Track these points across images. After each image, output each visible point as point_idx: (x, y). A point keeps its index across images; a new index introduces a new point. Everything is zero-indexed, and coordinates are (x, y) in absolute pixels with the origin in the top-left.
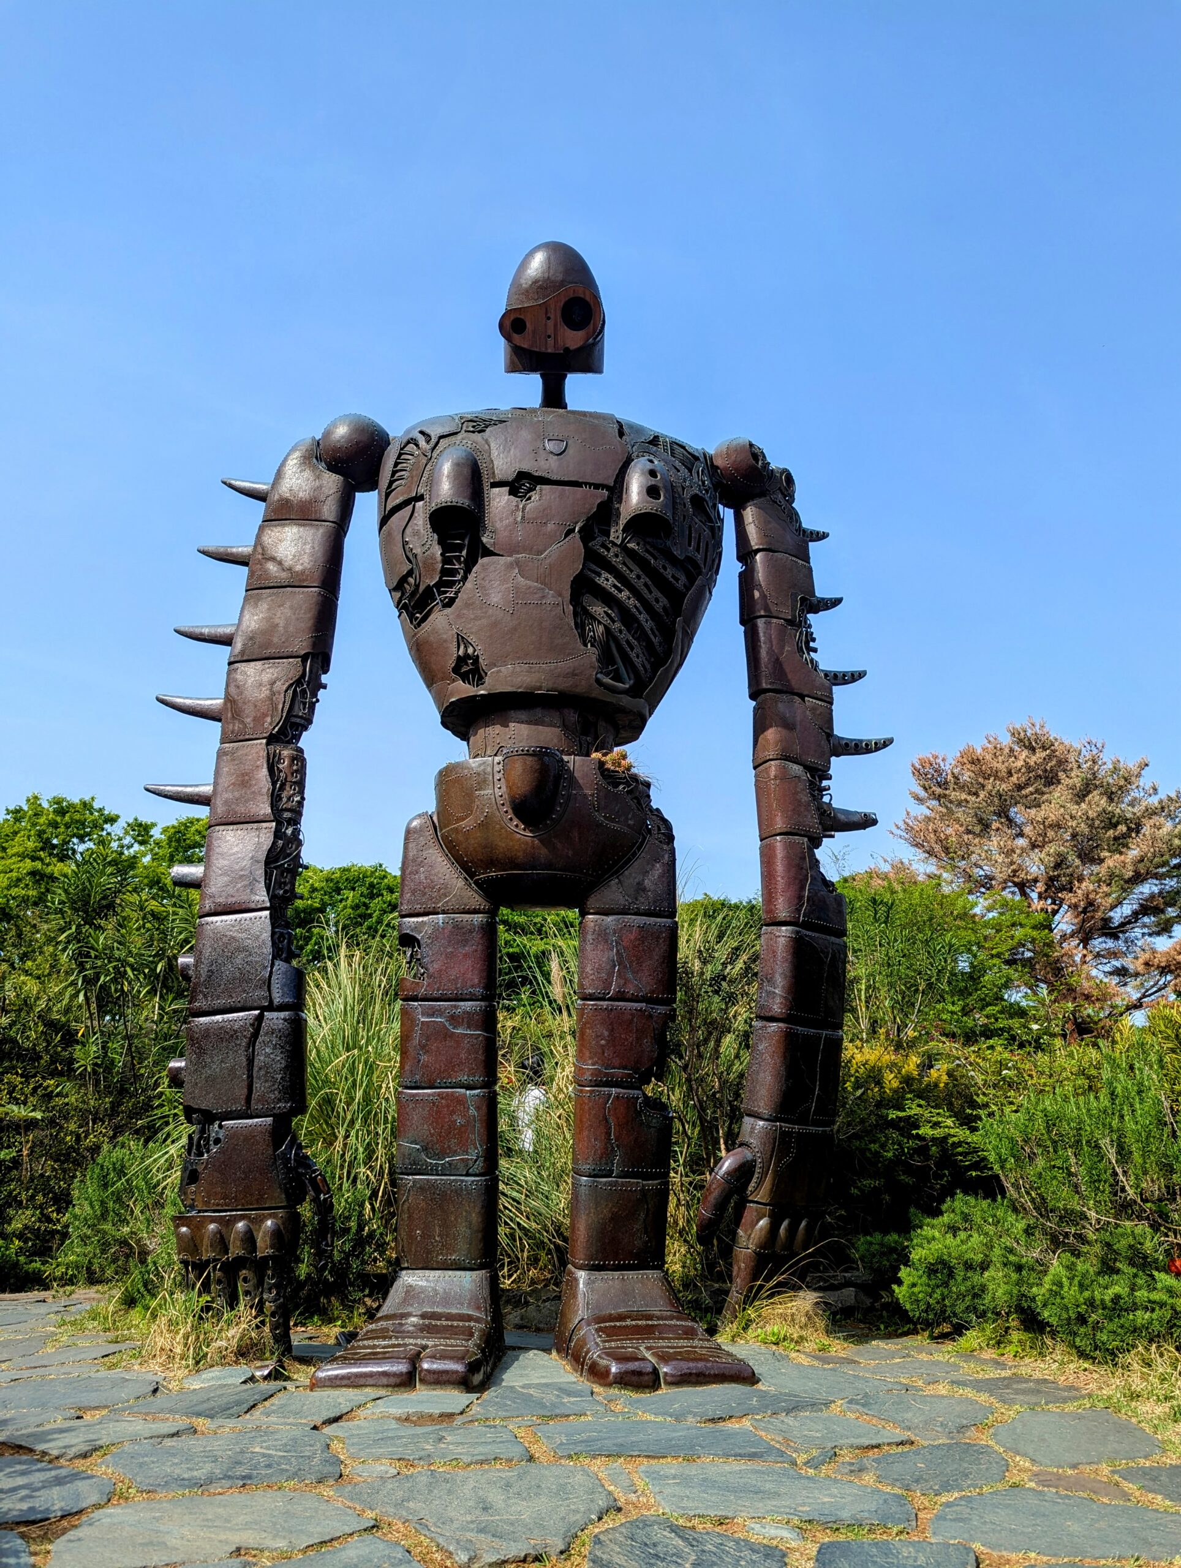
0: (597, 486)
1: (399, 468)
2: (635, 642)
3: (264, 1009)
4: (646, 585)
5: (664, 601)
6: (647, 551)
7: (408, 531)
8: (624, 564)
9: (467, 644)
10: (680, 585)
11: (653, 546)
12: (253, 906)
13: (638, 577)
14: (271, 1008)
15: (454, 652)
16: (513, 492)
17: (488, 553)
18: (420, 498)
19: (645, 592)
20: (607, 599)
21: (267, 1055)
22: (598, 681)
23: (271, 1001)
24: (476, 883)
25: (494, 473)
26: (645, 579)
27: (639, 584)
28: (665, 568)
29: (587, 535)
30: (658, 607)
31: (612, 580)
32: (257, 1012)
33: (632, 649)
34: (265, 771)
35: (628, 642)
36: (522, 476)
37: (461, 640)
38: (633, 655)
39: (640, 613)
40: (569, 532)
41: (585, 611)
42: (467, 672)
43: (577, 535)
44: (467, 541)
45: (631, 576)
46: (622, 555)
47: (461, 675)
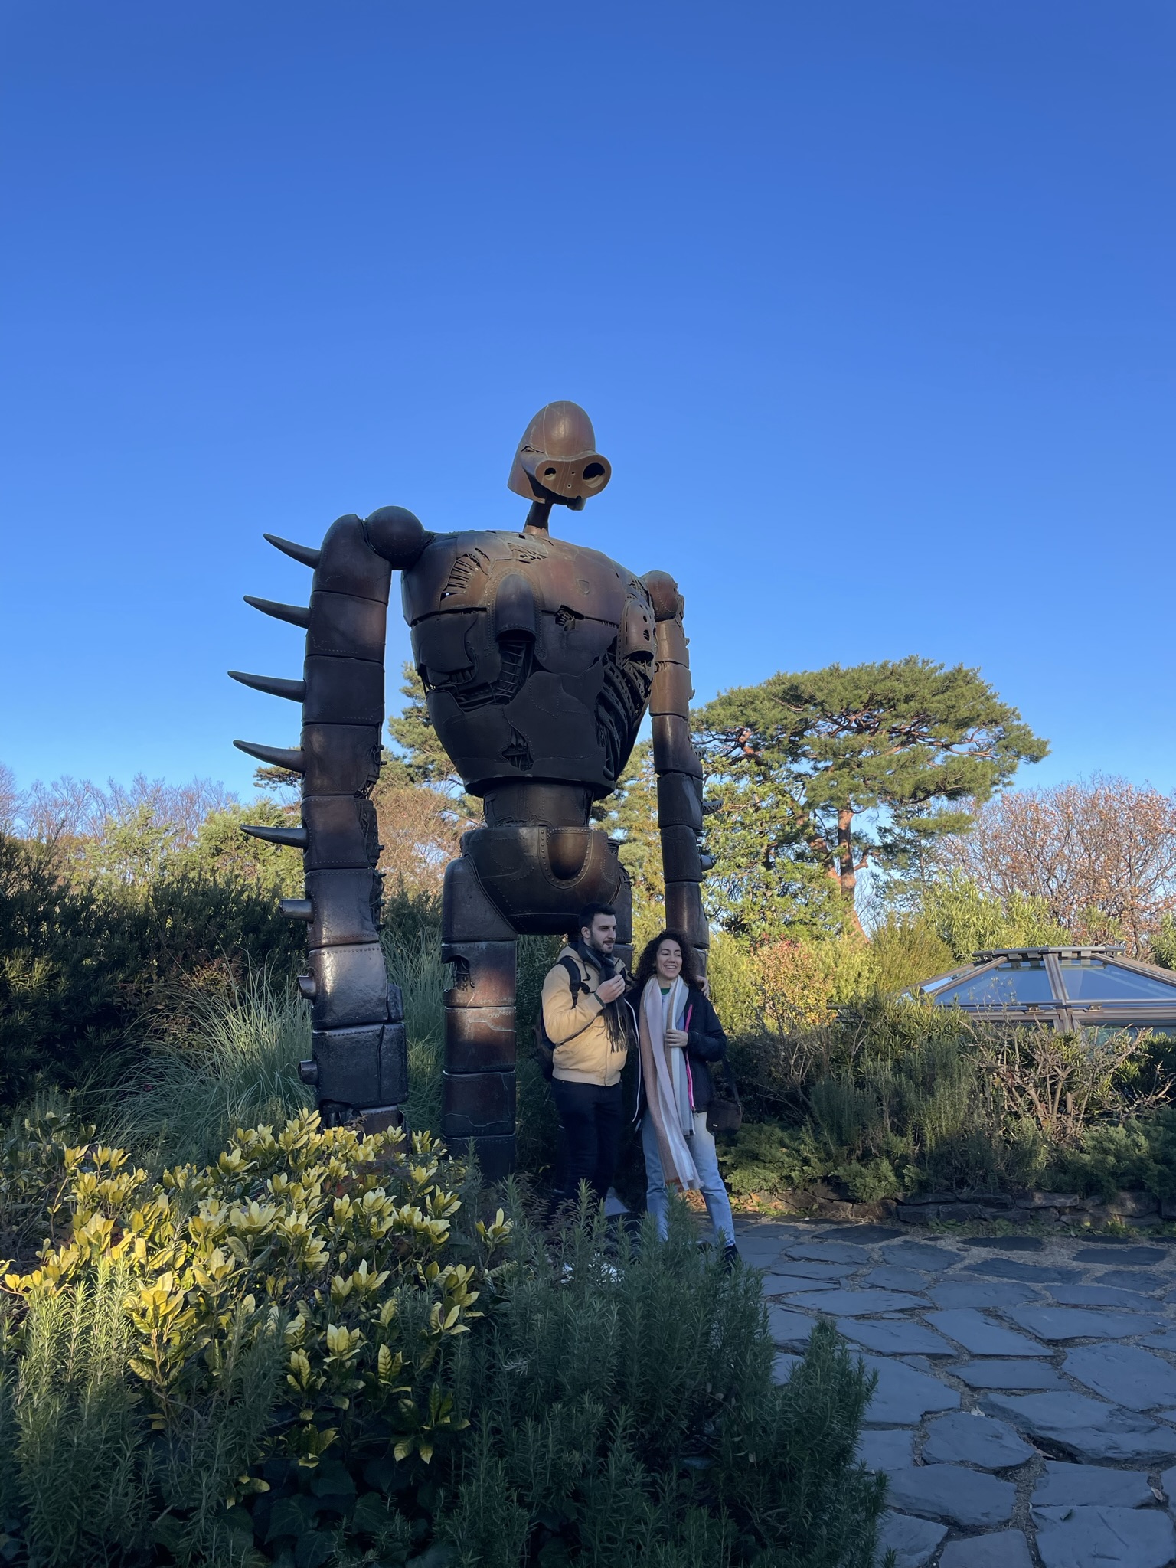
0: (611, 624)
1: (456, 574)
3: (384, 1023)
7: (470, 634)
9: (518, 735)
11: (640, 673)
12: (365, 939)
14: (390, 1021)
16: (557, 621)
17: (538, 667)
18: (484, 610)
21: (390, 1059)
22: (604, 773)
23: (390, 1017)
24: (510, 919)
25: (544, 603)
29: (605, 663)
32: (378, 1027)
33: (617, 744)
34: (357, 824)
36: (563, 608)
37: (514, 732)
40: (597, 659)
41: (598, 719)
42: (514, 757)
43: (600, 661)
44: (522, 655)
45: (622, 691)
46: (620, 676)
47: (508, 757)
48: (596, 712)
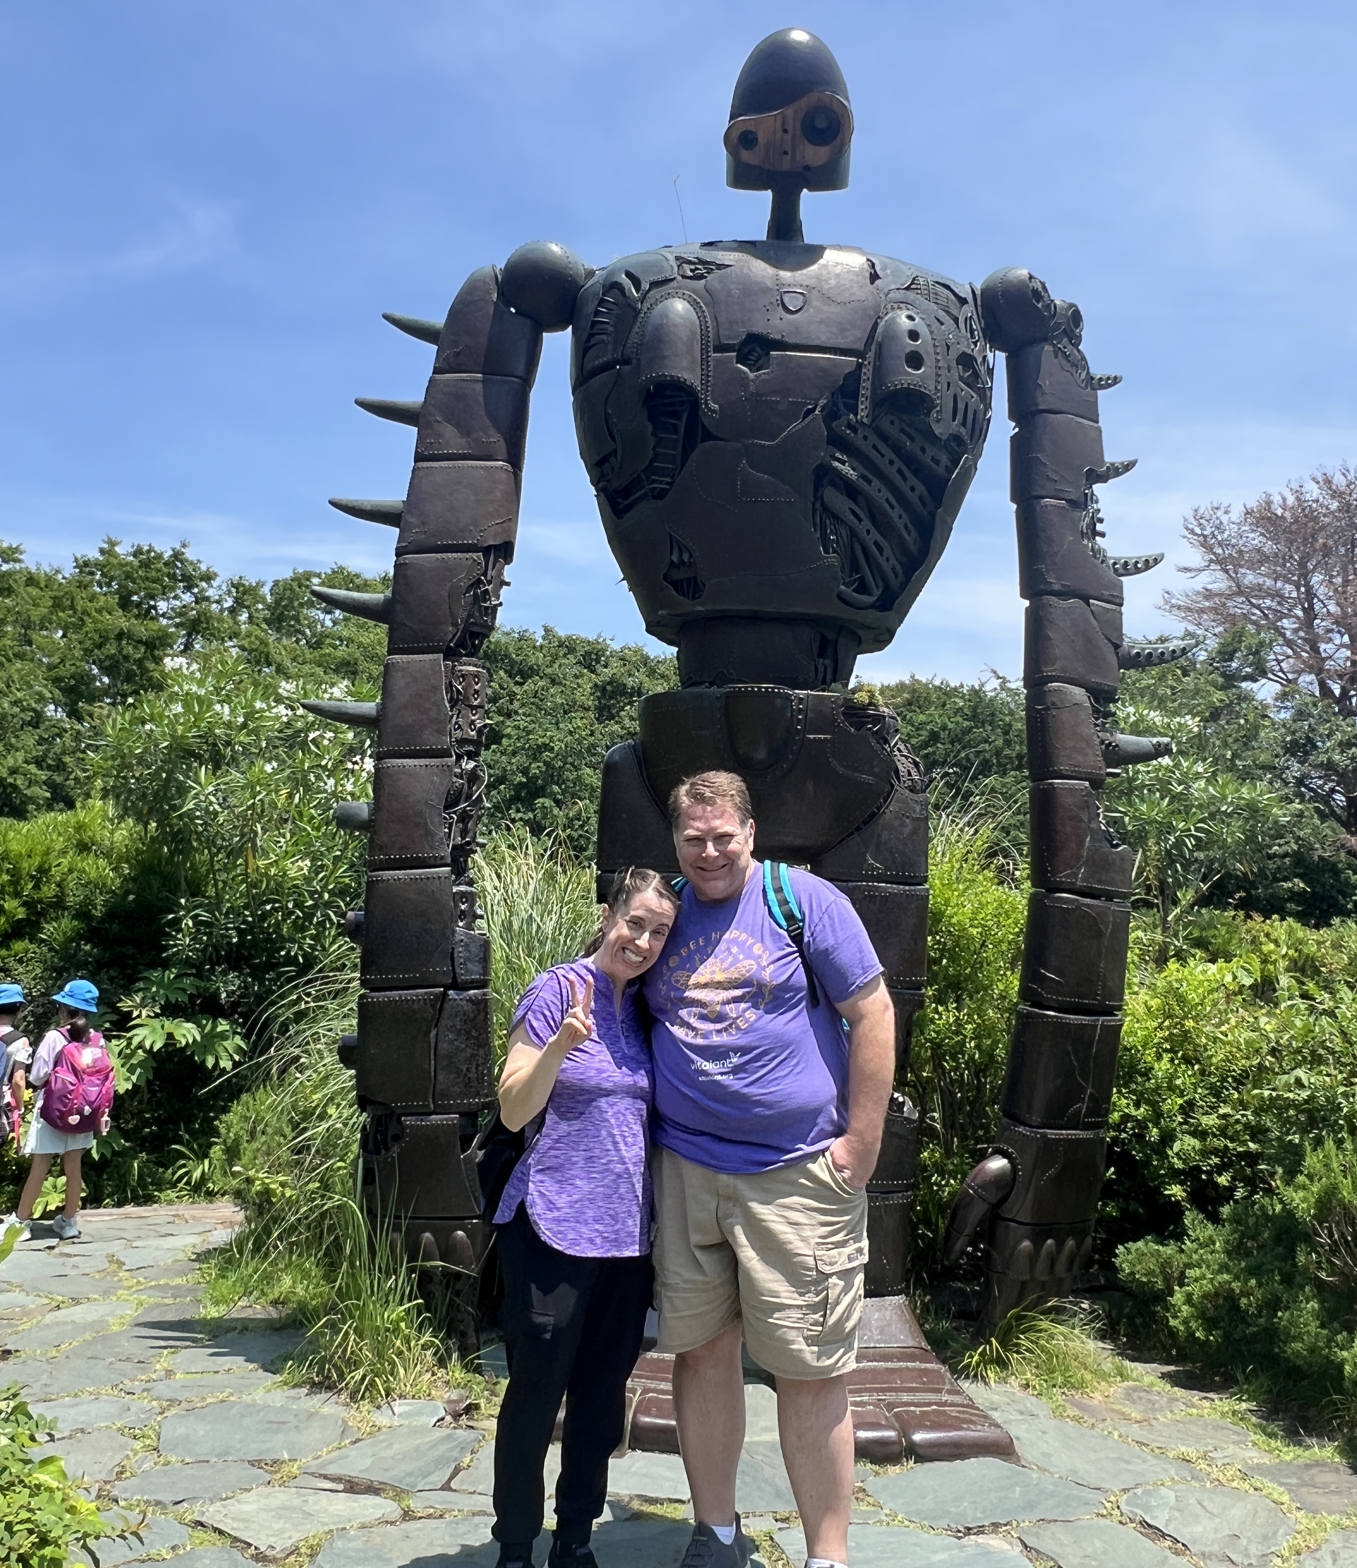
2: (885, 544)
3: (446, 987)
4: (900, 471)
5: (920, 488)
6: (902, 431)
7: (611, 400)
8: (875, 447)
10: (940, 470)
13: (891, 463)
15: (666, 556)
16: (741, 360)
17: (708, 436)
18: (629, 361)
19: (897, 479)
20: (854, 493)
22: (841, 596)
23: (455, 979)
26: (898, 464)
28: (923, 450)
30: (914, 498)
31: (861, 469)
32: (439, 991)
33: (881, 550)
35: (876, 543)
37: (675, 542)
38: (882, 560)
39: (892, 507)
40: (809, 412)
41: (824, 508)
42: (680, 582)
43: (819, 415)
44: (683, 420)
46: (872, 436)
47: (674, 583)
48: (819, 501)
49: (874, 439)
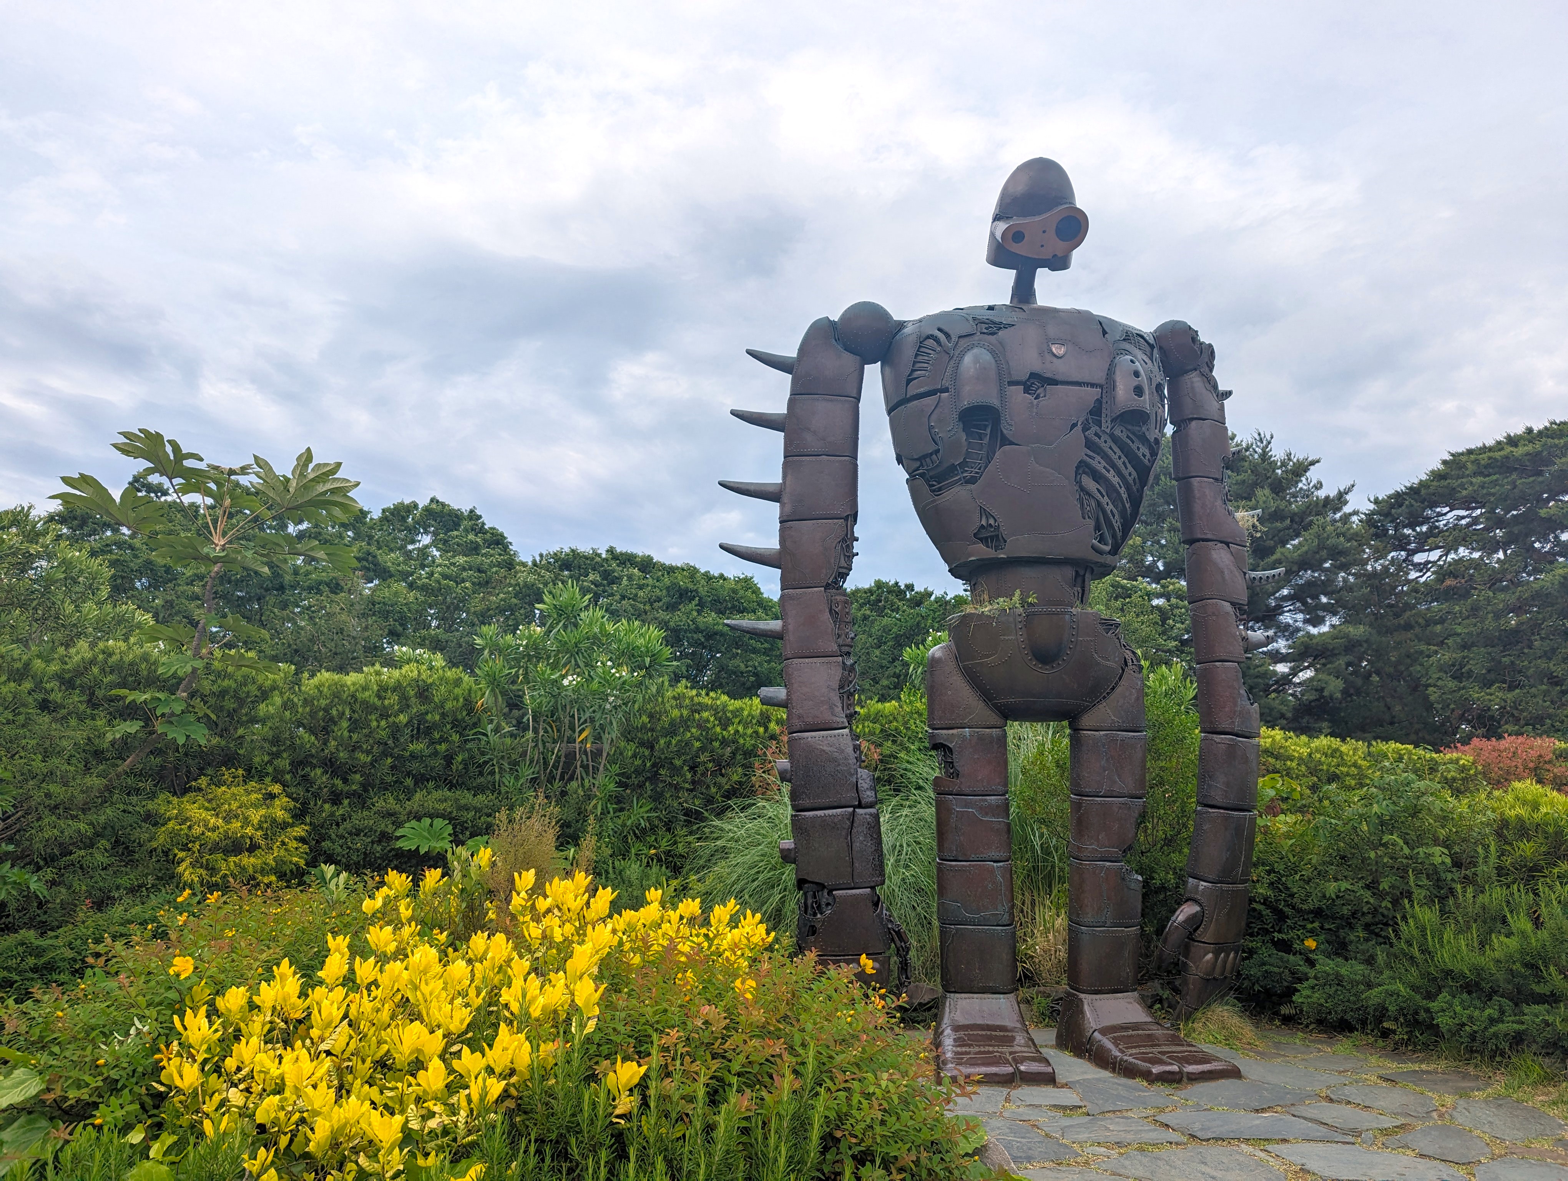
0: (1093, 385)
1: (920, 358)
2: (1115, 510)
3: (855, 807)
4: (1124, 463)
5: (1134, 474)
6: (1128, 437)
7: (934, 417)
8: (1110, 448)
9: (989, 515)
10: (1146, 461)
11: (1134, 434)
12: (835, 726)
13: (1120, 458)
14: (860, 806)
15: (977, 521)
16: (1027, 390)
17: (1006, 441)
18: (946, 390)
19: (1123, 468)
20: (1097, 476)
21: (861, 843)
22: (1093, 547)
23: (860, 801)
24: (995, 705)
25: (1009, 373)
26: (1123, 458)
27: (1119, 463)
28: (1138, 449)
29: (1085, 429)
30: (1130, 480)
31: (1103, 463)
32: (851, 809)
34: (827, 615)
35: (1111, 511)
36: (1033, 375)
37: (983, 511)
39: (1120, 488)
40: (1074, 426)
41: (1082, 489)
42: (986, 538)
43: (1079, 427)
44: (989, 430)
45: (1114, 457)
46: (1109, 440)
47: (981, 540)
48: (1079, 483)
49: (1110, 442)
